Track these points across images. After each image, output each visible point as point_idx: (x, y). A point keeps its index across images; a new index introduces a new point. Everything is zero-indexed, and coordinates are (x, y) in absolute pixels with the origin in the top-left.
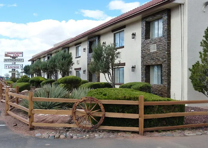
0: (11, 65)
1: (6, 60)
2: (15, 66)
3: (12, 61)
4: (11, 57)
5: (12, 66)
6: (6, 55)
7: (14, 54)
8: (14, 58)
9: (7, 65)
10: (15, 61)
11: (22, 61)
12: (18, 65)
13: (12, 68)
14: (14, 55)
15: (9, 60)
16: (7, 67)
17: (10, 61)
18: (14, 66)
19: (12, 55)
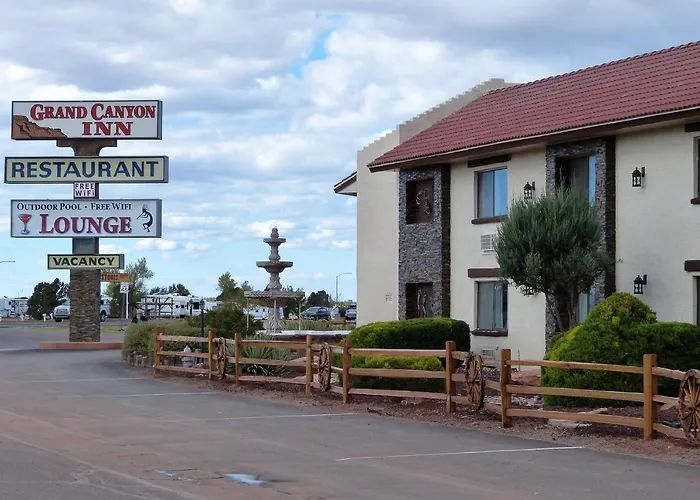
0: (64, 204)
1: (19, 170)
2: (95, 214)
3: (73, 177)
4: (63, 141)
5: (69, 214)
6: (22, 128)
7: (89, 118)
8: (87, 146)
9: (37, 204)
10: (96, 177)
11: (159, 175)
12: (126, 204)
13: (71, 233)
14: (93, 128)
15: (45, 163)
16: (35, 224)
17: (53, 176)
18: (86, 211)
19: (73, 128)
